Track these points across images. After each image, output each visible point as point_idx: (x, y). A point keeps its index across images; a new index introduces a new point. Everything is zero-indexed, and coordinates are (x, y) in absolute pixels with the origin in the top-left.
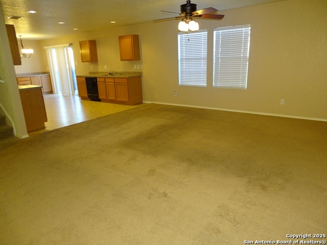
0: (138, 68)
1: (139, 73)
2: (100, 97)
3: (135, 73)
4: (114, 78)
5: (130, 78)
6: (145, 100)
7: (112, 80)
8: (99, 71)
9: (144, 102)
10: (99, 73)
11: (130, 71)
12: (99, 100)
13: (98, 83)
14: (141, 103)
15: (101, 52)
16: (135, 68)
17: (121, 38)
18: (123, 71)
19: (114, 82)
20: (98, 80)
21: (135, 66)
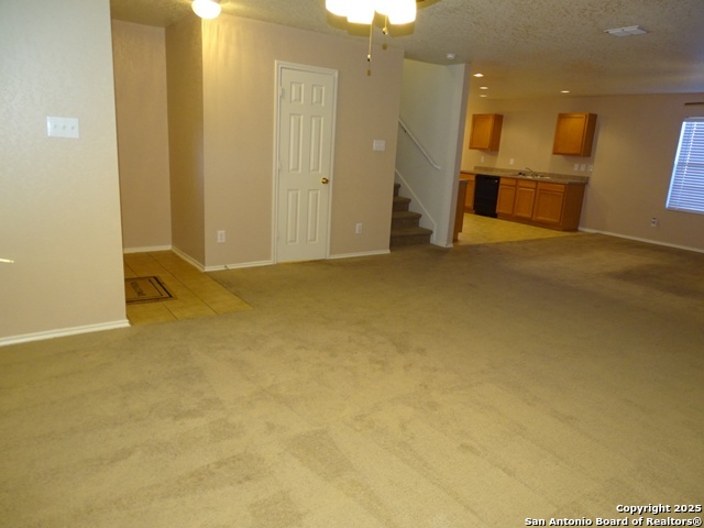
0: (583, 169)
1: (582, 178)
2: (498, 211)
3: (574, 177)
4: (537, 182)
5: (570, 184)
6: (584, 227)
7: (533, 185)
8: (497, 167)
9: (580, 228)
10: (497, 170)
11: (565, 173)
12: (494, 215)
13: (500, 187)
14: (576, 230)
15: (509, 135)
16: (577, 169)
17: (562, 117)
18: (547, 171)
19: (536, 189)
20: (502, 181)
21: (576, 166)
